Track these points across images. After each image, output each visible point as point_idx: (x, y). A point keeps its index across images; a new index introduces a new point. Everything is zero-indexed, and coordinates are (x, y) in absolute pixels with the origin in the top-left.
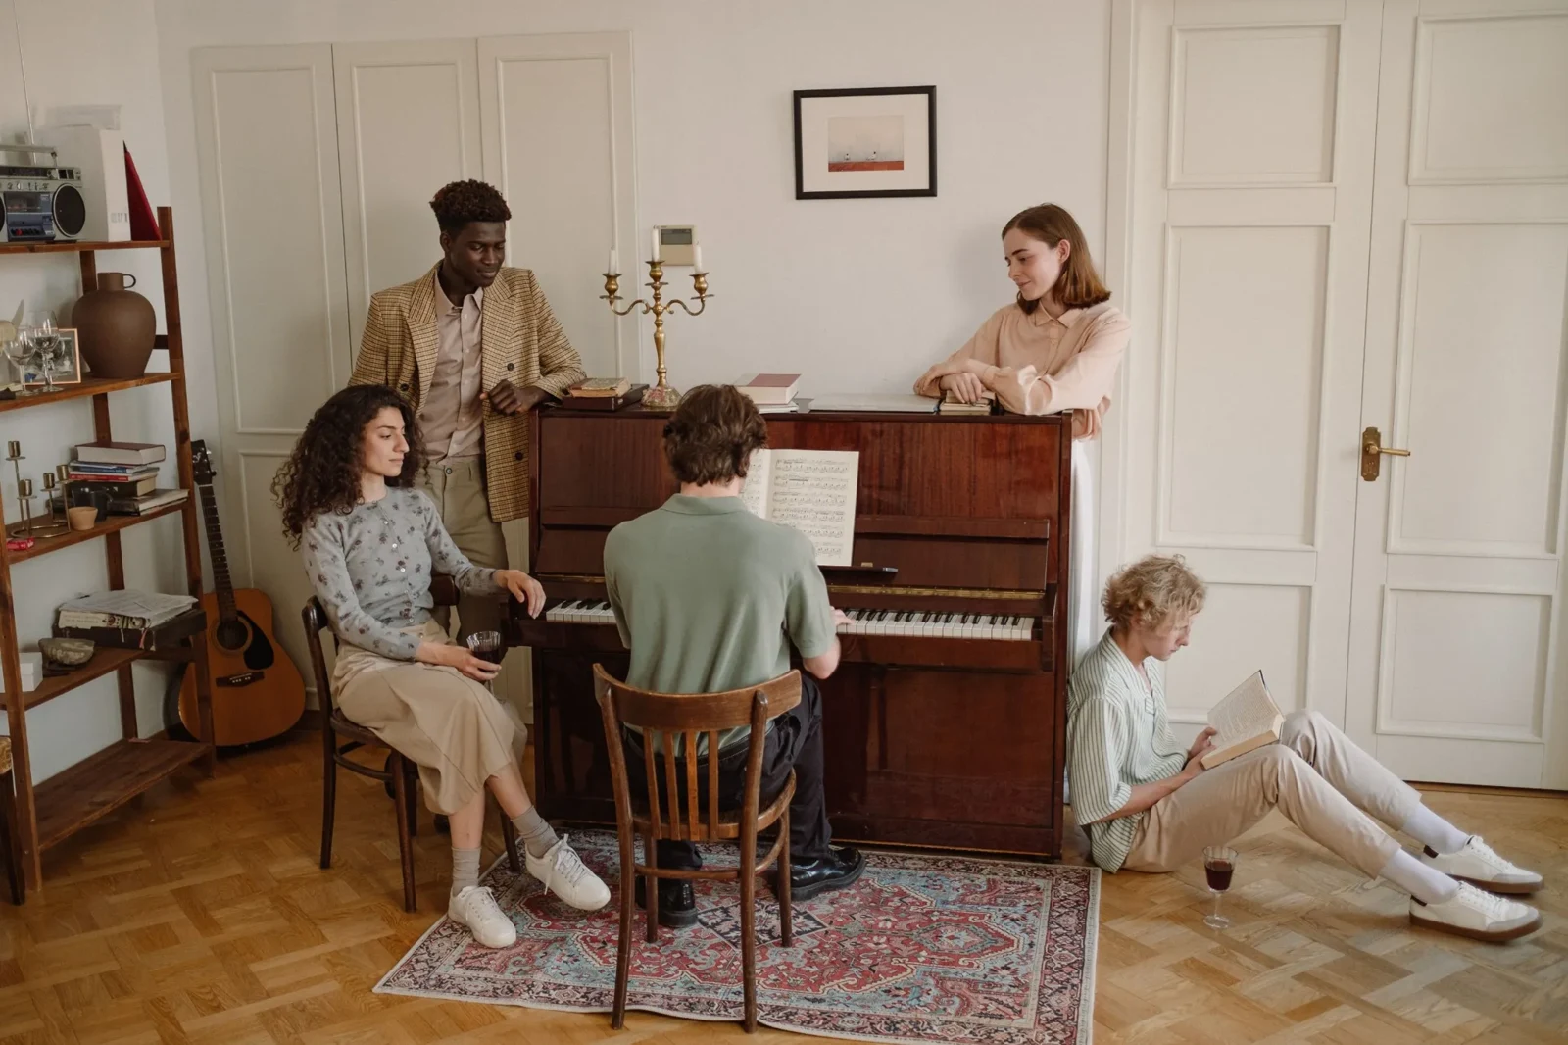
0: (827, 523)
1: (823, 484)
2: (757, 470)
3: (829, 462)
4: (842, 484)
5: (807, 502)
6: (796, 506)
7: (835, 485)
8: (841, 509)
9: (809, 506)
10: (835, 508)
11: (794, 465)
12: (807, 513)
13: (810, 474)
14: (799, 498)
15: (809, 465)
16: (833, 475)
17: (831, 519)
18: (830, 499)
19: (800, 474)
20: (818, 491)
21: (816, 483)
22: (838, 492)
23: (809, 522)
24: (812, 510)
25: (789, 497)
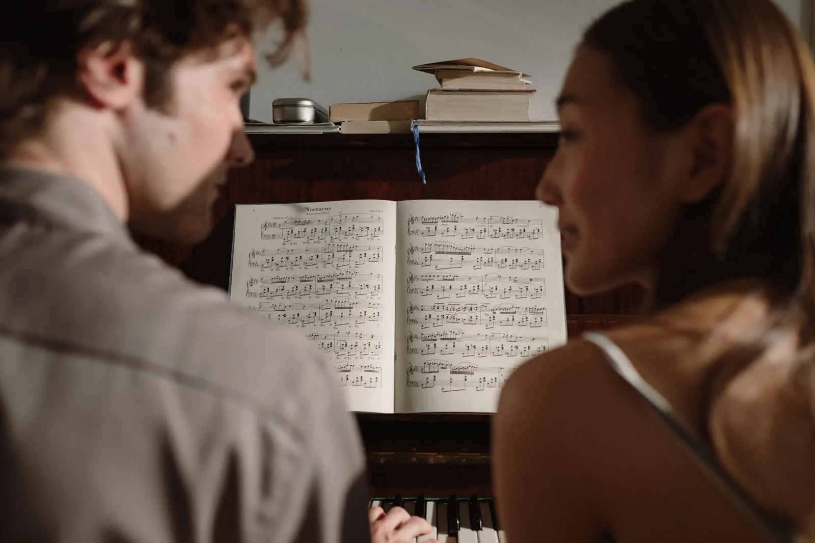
0: (514, 330)
1: (499, 258)
2: (373, 236)
3: (505, 221)
4: (534, 258)
5: (472, 292)
6: (453, 298)
7: (521, 261)
8: (539, 303)
9: (479, 299)
10: (528, 303)
11: (441, 226)
12: (474, 314)
13: (473, 242)
14: (456, 285)
15: (468, 226)
16: (515, 243)
17: (521, 324)
18: (515, 287)
19: (458, 242)
20: (493, 270)
21: (486, 258)
22: (530, 273)
23: (480, 329)
24: (484, 306)
25: (438, 284)
